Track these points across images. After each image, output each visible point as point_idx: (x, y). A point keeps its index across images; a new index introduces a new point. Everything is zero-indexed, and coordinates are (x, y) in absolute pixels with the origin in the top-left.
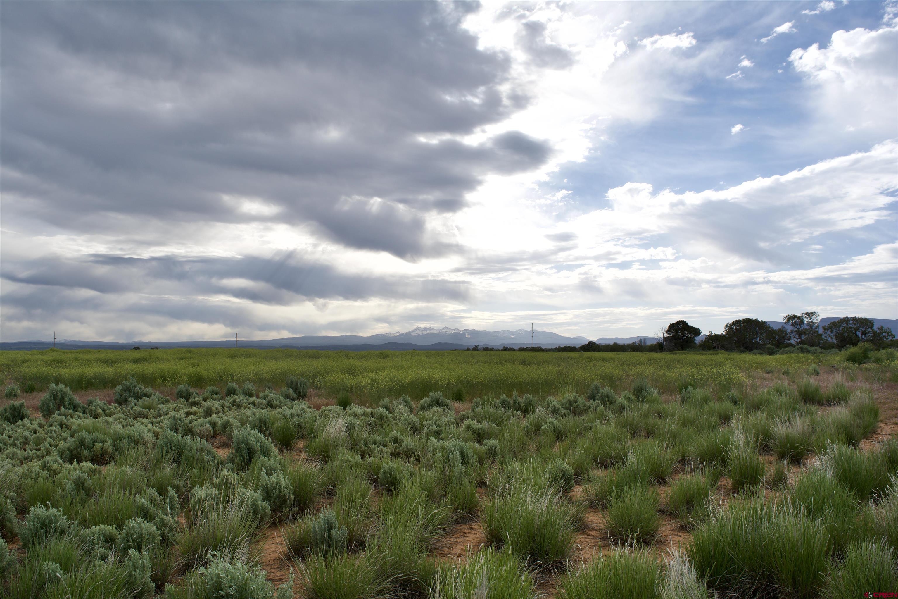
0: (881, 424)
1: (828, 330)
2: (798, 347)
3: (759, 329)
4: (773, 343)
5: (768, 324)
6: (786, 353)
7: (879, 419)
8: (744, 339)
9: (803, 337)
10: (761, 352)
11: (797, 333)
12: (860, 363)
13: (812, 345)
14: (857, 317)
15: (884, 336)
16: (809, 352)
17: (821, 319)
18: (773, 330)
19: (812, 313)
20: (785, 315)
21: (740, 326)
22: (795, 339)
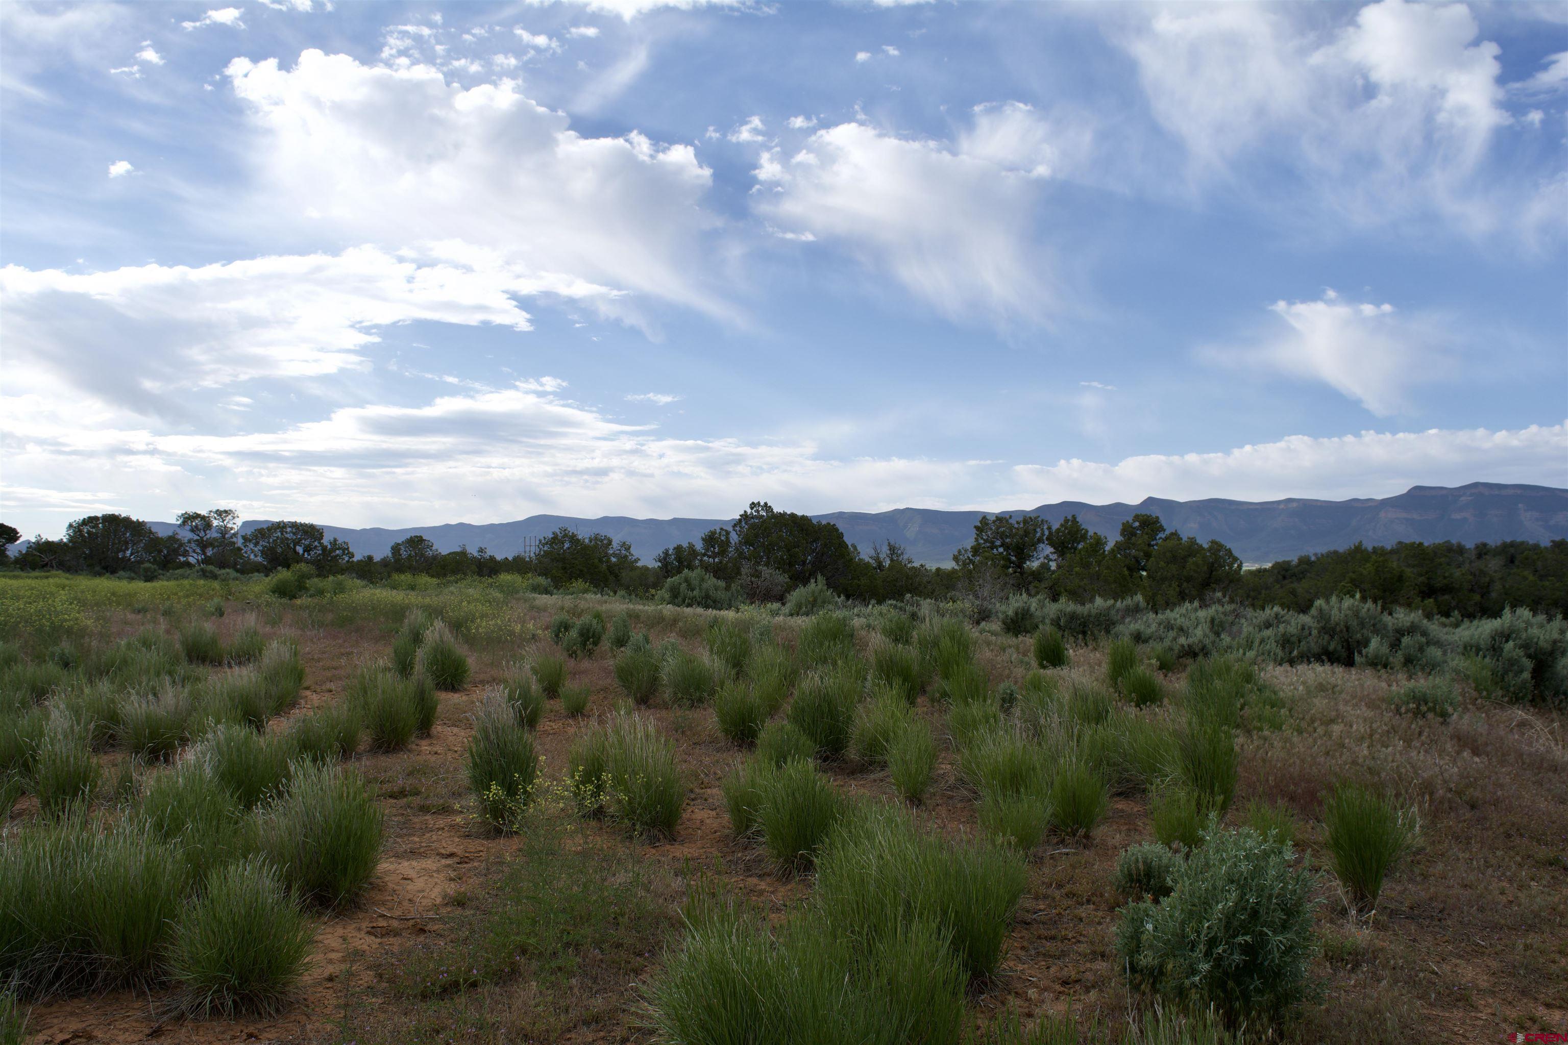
0: (308, 693)
1: (250, 541)
2: (197, 567)
3: (132, 535)
4: (155, 560)
5: (148, 526)
6: (176, 579)
7: (306, 684)
8: (103, 552)
9: (209, 552)
10: (133, 575)
11: (198, 545)
12: (293, 597)
13: (222, 565)
14: (298, 521)
15: (338, 555)
16: (215, 577)
17: (244, 523)
18: (158, 538)
19: (226, 512)
20: (181, 512)
21: (96, 526)
22: (195, 555)
